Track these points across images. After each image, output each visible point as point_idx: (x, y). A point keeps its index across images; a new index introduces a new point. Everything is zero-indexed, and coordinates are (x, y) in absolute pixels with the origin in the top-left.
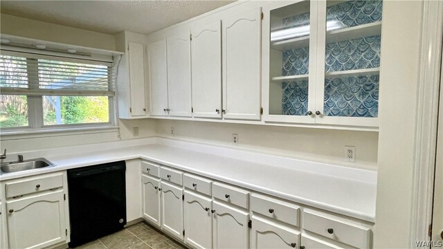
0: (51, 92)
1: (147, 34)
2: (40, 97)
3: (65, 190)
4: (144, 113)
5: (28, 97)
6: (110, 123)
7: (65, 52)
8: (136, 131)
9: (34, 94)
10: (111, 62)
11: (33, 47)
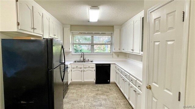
0: (96, 44)
1: (121, 25)
2: (94, 45)
3: (95, 69)
4: (119, 50)
5: (91, 45)
6: (110, 53)
7: (99, 33)
8: (118, 56)
9: (92, 45)
10: (111, 35)
11: (92, 33)
